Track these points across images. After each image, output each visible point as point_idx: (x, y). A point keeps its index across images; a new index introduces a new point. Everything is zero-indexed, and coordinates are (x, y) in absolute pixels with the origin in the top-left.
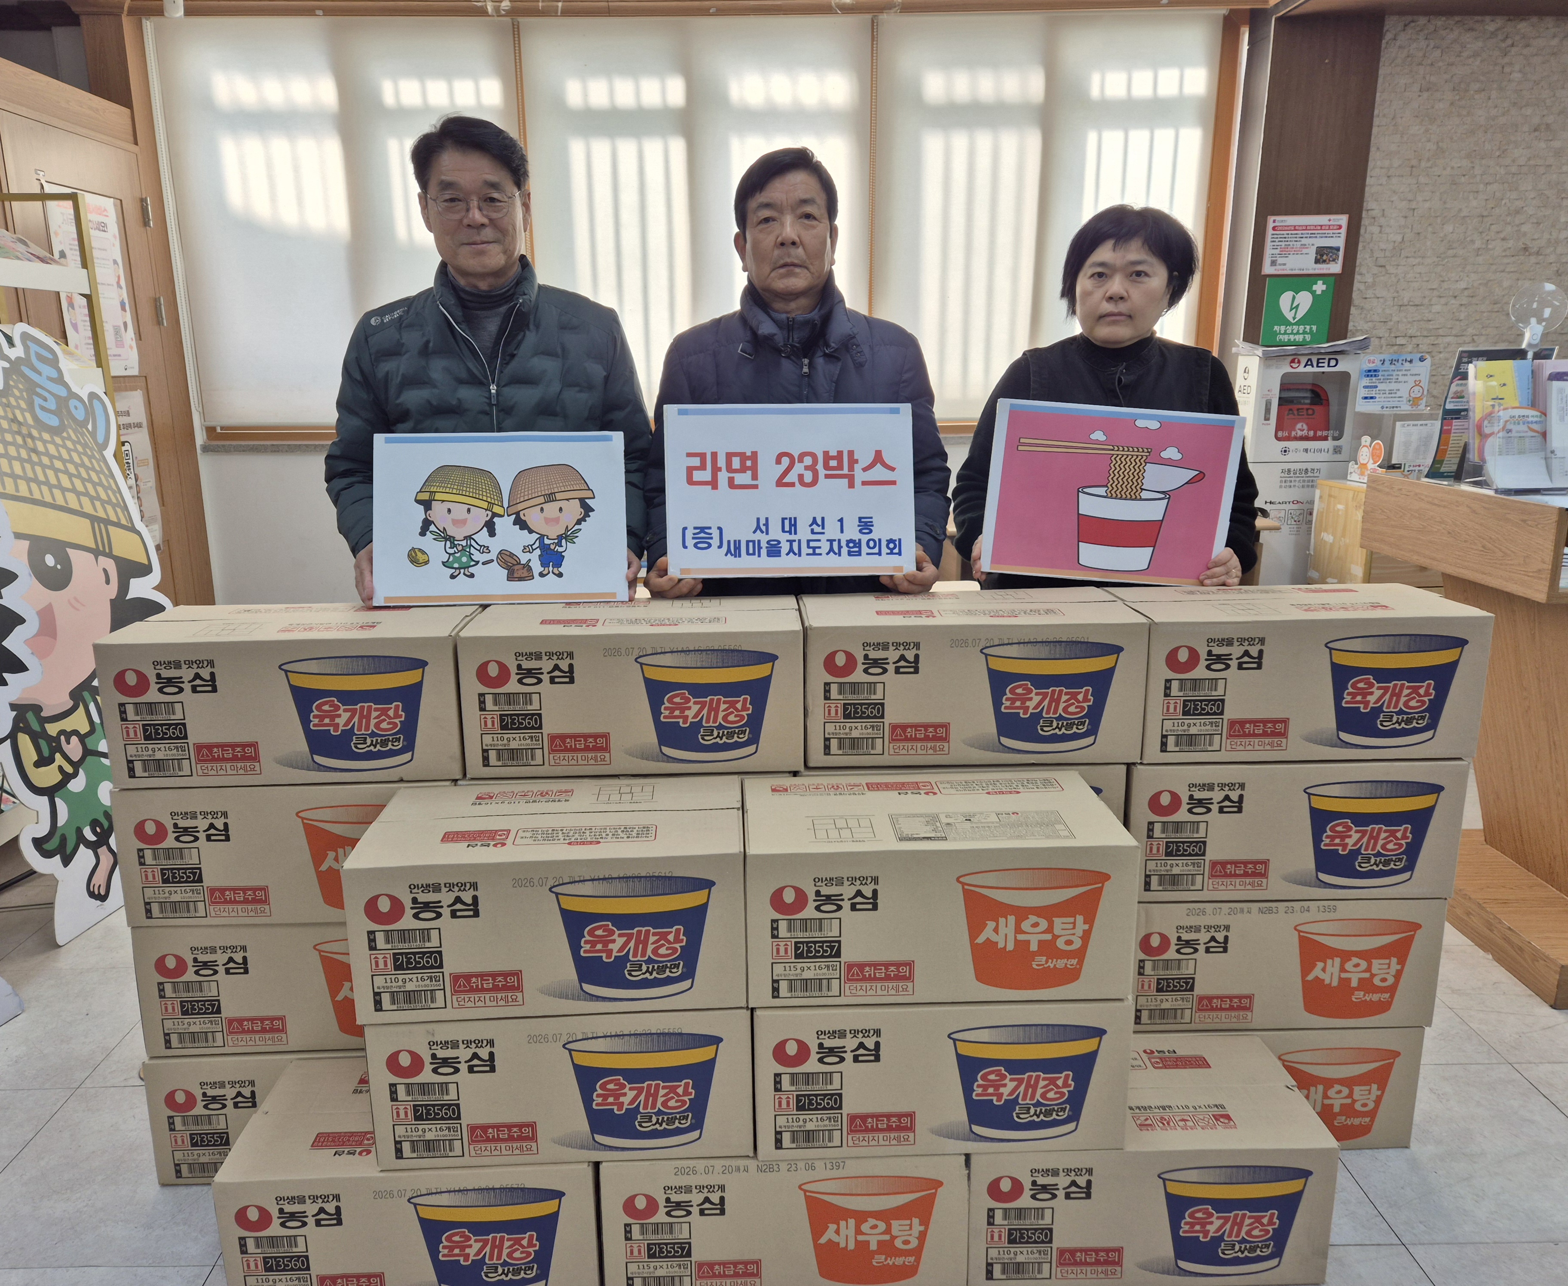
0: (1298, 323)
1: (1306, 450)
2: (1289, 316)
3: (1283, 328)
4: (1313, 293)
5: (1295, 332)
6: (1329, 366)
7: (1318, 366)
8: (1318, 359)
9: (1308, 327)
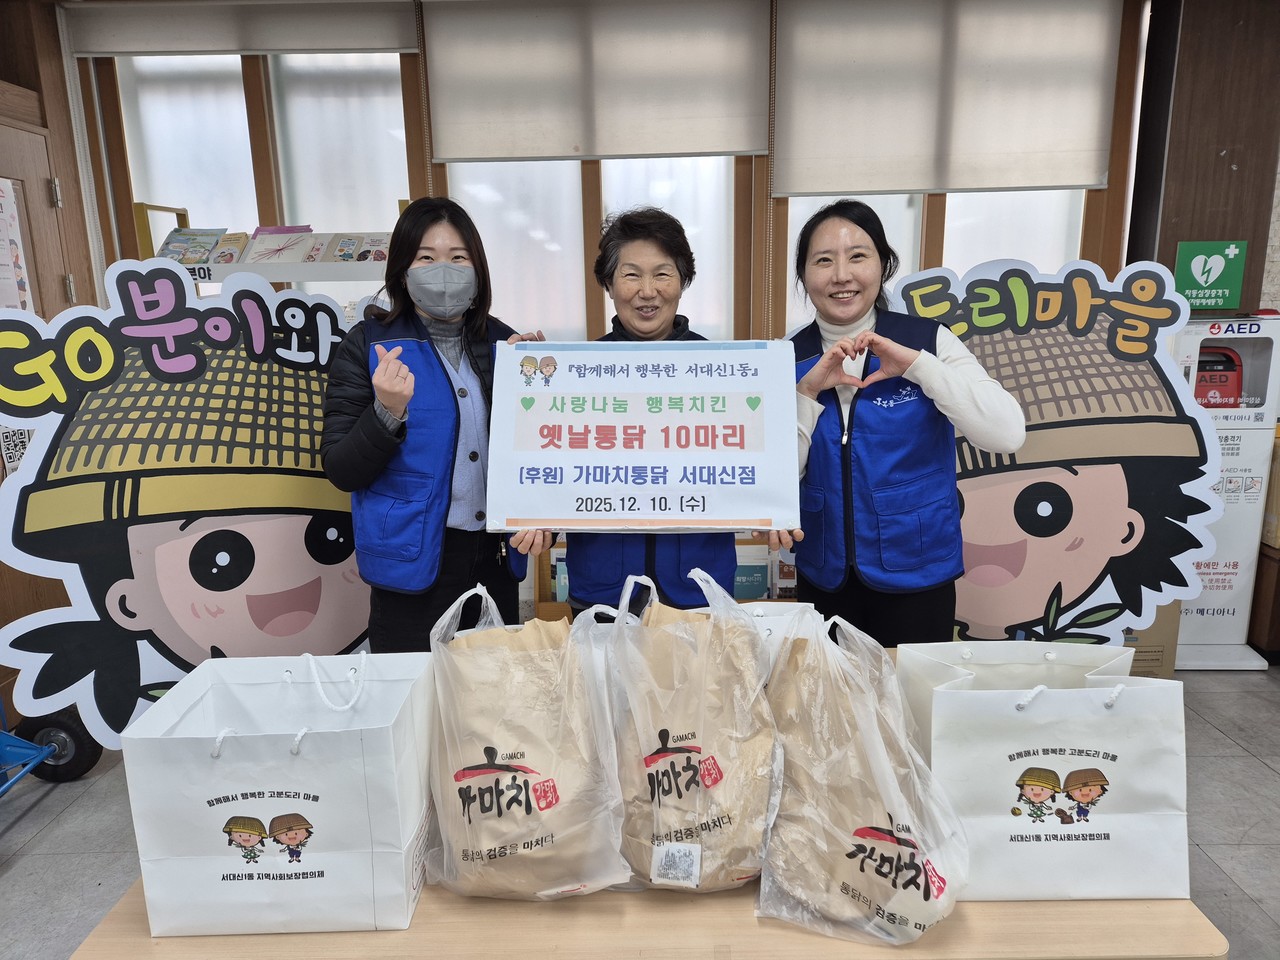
0: (1210, 287)
1: (1226, 418)
2: (1201, 280)
3: (1194, 292)
4: (1226, 257)
5: (1207, 296)
6: (1250, 332)
7: (1239, 332)
8: (1240, 325)
9: (1220, 291)
